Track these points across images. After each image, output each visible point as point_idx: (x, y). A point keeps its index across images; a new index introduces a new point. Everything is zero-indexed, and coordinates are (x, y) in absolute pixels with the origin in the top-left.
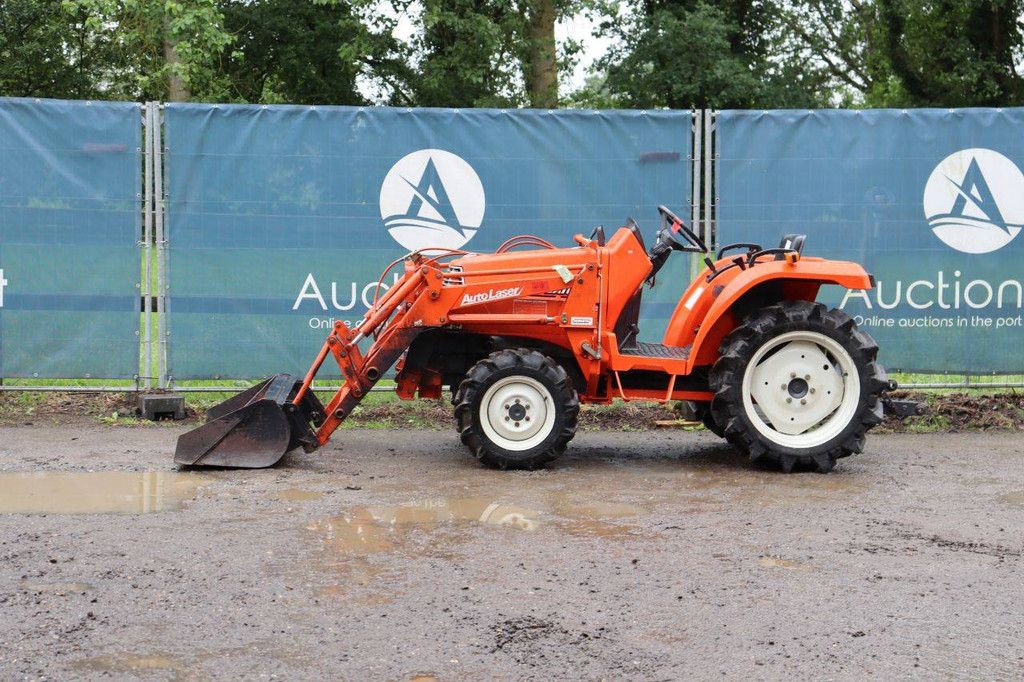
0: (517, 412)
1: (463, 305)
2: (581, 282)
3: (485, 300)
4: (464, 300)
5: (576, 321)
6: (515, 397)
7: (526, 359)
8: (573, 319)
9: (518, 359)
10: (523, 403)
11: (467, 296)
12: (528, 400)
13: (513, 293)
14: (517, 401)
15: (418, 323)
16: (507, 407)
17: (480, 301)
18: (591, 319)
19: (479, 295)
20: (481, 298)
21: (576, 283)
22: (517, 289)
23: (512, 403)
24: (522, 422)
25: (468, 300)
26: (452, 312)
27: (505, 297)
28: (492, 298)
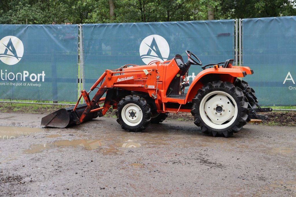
0: (133, 114)
1: (118, 81)
2: (151, 75)
3: (124, 80)
4: (118, 80)
5: (150, 87)
6: (132, 110)
7: (134, 98)
8: (149, 86)
9: (131, 98)
10: (134, 112)
11: (119, 79)
12: (135, 111)
13: (131, 78)
14: (133, 111)
15: (106, 87)
16: (130, 113)
17: (122, 80)
18: (154, 86)
19: (122, 79)
20: (123, 80)
21: (149, 75)
22: (133, 77)
23: (131, 112)
24: (134, 117)
25: (119, 80)
26: (114, 84)
27: (129, 79)
28: (126, 80)
